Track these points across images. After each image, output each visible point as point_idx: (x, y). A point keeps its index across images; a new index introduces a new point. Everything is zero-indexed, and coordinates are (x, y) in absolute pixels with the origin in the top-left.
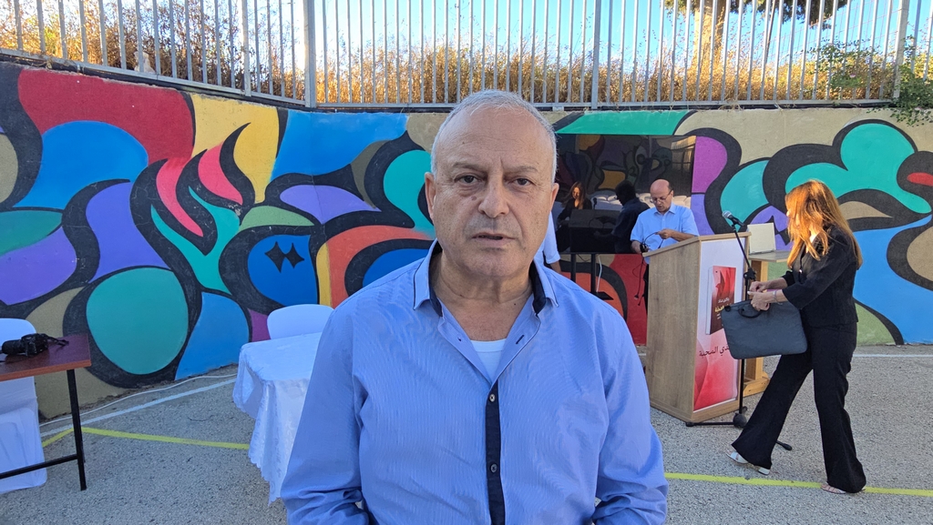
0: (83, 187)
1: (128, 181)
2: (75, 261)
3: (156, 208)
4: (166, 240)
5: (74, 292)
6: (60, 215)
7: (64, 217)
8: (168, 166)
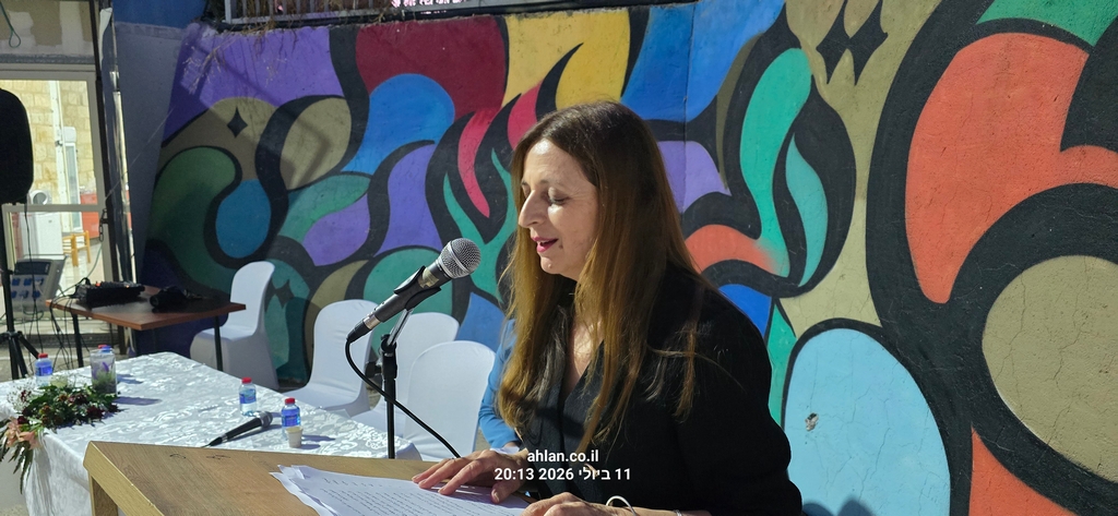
0: (393, 150)
1: (432, 142)
2: (367, 232)
3: (450, 176)
4: (451, 218)
5: (360, 264)
6: (369, 180)
7: (371, 183)
8: (474, 122)
